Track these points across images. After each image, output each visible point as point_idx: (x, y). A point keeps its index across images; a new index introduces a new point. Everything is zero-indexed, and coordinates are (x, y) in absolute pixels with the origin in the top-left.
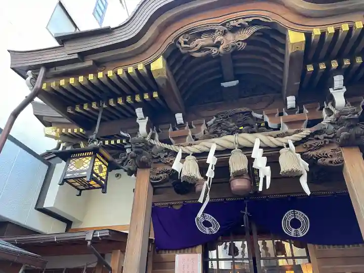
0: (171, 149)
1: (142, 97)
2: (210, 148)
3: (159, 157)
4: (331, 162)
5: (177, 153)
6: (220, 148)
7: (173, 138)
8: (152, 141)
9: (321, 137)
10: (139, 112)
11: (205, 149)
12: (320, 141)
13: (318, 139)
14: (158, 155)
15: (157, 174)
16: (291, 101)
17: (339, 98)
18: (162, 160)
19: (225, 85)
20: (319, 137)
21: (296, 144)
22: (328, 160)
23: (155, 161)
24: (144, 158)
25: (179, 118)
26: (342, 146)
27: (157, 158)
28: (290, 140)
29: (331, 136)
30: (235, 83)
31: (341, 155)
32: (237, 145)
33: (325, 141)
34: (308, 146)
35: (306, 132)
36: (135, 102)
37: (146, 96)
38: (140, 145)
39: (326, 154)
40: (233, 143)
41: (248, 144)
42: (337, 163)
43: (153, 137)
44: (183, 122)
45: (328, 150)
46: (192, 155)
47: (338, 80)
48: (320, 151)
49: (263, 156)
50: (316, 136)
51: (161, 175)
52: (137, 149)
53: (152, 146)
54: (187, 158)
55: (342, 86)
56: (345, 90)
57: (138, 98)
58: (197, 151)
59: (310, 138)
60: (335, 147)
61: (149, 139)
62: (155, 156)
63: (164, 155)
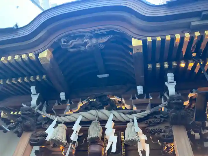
0: (50, 118)
1: (35, 78)
2: (77, 119)
3: (41, 124)
4: (164, 136)
5: (53, 121)
6: (84, 120)
7: (55, 110)
8: (39, 111)
9: (158, 116)
10: (33, 89)
11: (74, 119)
12: (156, 120)
13: (156, 118)
14: (41, 122)
15: (37, 137)
16: (140, 89)
17: (172, 89)
18: (42, 126)
19: (100, 76)
21: (140, 120)
22: (163, 134)
23: (39, 126)
24: (28, 123)
25: (62, 96)
26: (172, 124)
28: (135, 117)
29: (166, 116)
30: (106, 76)
31: (171, 131)
32: (97, 118)
33: (161, 120)
34: (148, 122)
35: (148, 112)
36: (30, 81)
37: (38, 78)
38: (26, 113)
39: (161, 130)
40: (94, 116)
41: (105, 118)
42: (168, 137)
43: (41, 109)
44: (65, 99)
45: (162, 127)
46: (64, 123)
47: (170, 76)
48: (157, 127)
49: (113, 128)
50: (155, 116)
51: (39, 138)
52: (24, 116)
53: (39, 115)
54: (60, 125)
55: (173, 81)
56: (175, 83)
57: (32, 79)
58: (68, 121)
59: (151, 117)
60: (168, 124)
61: (37, 109)
62: (38, 123)
63: (45, 122)
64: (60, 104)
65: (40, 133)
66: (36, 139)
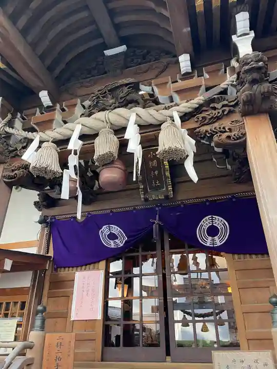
2: (73, 131)
3: (16, 149)
4: (229, 137)
6: (87, 131)
7: (36, 124)
8: (8, 129)
9: (219, 106)
11: (68, 132)
12: (216, 112)
13: (215, 108)
14: (15, 146)
15: (13, 171)
16: (185, 61)
17: (244, 46)
19: (108, 53)
20: (216, 105)
21: (185, 118)
22: (227, 134)
23: (12, 155)
25: (44, 97)
26: (245, 114)
27: (14, 151)
28: (175, 112)
29: (232, 104)
30: (123, 48)
31: (242, 127)
32: (109, 125)
33: (223, 111)
34: (201, 119)
35: (199, 99)
39: (224, 128)
40: (103, 121)
41: (122, 123)
42: (238, 139)
44: (50, 104)
45: (226, 123)
46: (52, 142)
47: (242, 20)
48: (216, 125)
50: (212, 105)
51: (16, 172)
53: (8, 136)
54: (45, 144)
55: (248, 31)
59: (204, 108)
60: (237, 117)
61: (4, 126)
62: (11, 149)
63: (21, 146)
64: (43, 114)
65: (16, 164)
66: (12, 174)
